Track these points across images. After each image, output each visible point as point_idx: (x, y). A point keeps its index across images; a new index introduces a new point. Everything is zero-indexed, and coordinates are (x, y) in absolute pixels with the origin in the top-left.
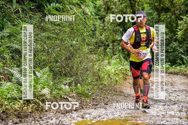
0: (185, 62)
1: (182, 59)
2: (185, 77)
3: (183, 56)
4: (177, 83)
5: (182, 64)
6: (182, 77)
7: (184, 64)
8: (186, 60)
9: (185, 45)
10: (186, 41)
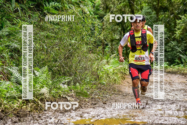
0: (183, 61)
1: (180, 58)
2: (183, 76)
3: (181, 56)
4: (175, 82)
5: (180, 64)
6: (181, 76)
7: (182, 63)
8: (184, 60)
9: (183, 44)
10: (184, 40)
